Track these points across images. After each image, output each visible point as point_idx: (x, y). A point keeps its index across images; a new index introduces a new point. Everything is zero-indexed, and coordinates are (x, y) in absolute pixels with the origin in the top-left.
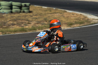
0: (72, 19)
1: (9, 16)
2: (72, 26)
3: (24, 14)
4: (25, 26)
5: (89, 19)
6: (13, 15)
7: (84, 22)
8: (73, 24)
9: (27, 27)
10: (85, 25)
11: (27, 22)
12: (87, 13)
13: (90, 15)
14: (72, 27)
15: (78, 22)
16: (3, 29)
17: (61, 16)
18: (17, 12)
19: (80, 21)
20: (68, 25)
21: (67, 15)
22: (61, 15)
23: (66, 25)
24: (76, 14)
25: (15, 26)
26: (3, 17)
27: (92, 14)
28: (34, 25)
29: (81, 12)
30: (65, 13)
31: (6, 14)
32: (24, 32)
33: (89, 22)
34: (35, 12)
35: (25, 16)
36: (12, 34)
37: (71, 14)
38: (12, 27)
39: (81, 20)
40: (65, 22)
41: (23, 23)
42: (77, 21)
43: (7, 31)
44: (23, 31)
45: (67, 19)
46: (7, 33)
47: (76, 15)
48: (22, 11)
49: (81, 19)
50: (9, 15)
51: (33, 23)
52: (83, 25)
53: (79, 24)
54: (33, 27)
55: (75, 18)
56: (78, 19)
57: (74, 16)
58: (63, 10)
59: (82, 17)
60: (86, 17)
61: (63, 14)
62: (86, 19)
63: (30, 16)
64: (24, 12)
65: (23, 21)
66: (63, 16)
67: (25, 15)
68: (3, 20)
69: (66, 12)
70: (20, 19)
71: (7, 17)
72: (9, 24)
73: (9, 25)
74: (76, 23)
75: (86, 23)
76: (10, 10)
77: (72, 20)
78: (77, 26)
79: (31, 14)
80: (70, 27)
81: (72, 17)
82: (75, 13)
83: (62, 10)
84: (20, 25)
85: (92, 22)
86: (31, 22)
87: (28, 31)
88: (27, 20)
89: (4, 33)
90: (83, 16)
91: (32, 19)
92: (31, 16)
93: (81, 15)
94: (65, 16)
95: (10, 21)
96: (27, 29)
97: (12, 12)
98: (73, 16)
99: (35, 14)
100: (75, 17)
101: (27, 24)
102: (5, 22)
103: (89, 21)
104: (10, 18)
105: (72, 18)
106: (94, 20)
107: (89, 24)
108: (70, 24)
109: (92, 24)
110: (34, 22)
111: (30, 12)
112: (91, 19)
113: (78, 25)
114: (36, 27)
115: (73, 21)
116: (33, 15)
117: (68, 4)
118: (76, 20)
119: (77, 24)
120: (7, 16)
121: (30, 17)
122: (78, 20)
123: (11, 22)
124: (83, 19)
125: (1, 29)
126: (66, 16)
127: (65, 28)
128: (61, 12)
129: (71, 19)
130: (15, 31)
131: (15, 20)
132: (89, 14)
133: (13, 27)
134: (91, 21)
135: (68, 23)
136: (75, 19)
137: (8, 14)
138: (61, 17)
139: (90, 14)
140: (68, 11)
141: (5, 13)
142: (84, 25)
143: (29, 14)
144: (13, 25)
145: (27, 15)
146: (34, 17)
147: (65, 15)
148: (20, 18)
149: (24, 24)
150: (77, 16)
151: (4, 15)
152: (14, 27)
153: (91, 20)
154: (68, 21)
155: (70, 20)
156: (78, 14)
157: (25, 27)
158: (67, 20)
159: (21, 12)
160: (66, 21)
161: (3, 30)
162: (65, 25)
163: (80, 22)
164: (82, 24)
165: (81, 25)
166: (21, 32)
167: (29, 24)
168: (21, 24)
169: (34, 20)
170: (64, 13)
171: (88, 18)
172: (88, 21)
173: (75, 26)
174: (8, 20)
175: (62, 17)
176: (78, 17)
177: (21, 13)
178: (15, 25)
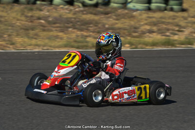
1: (145, 16)
3: (171, 13)
4: (172, 35)
6: (151, 14)
9: (176, 37)
11: (177, 29)
16: (133, 39)
18: (159, 10)
25: (155, 34)
26: (133, 17)
28: (189, 34)
31: (139, 12)
32: (170, 47)
34: (192, 11)
35: (174, 18)
36: (149, 48)
38: (148, 35)
41: (168, 30)
43: (140, 44)
44: (169, 45)
46: (139, 46)
48: (169, 7)
50: (145, 13)
51: (187, 32)
54: (187, 38)
63: (183, 17)
64: (172, 10)
65: (170, 27)
67: (174, 16)
68: (132, 23)
70: (163, 23)
71: (140, 17)
72: (144, 30)
73: (144, 33)
76: (147, 5)
79: (185, 14)
84: (163, 34)
86: (185, 28)
87: (178, 46)
88: (178, 25)
89: (134, 47)
91: (187, 23)
92: (185, 18)
95: (146, 24)
96: (176, 42)
97: (149, 9)
99: (191, 15)
101: (177, 32)
102: (137, 25)
104: (146, 20)
110: (190, 30)
111: (183, 10)
114: (193, 38)
116: (189, 16)
120: (140, 15)
121: (182, 19)
123: (148, 27)
125: (129, 38)
130: (154, 44)
131: (155, 24)
133: (150, 37)
137: (143, 12)
141: (137, 10)
143: (180, 14)
144: (151, 32)
145: (177, 17)
146: (190, 19)
148: (163, 20)
149: (171, 31)
151: (135, 13)
152: (152, 36)
157: (171, 38)
159: (166, 9)
161: (132, 41)
166: (165, 47)
167: (180, 33)
168: (166, 32)
169: (190, 25)
174: (142, 23)
177: (166, 12)
178: (153, 32)
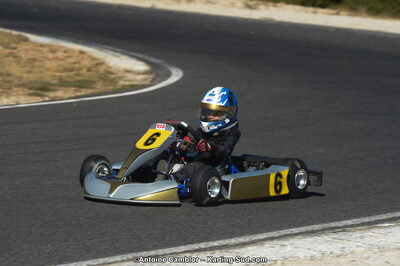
0: (48, 70)
2: (46, 93)
5: (113, 70)
7: (93, 82)
8: (52, 88)
10: (98, 91)
13: (117, 54)
14: (47, 99)
15: (69, 80)
17: (7, 56)
19: (77, 75)
20: (30, 89)
21: (30, 53)
22: (8, 51)
23: (26, 90)
24: (65, 52)
27: (124, 54)
29: (83, 44)
30: (22, 46)
33: (113, 81)
37: (45, 50)
39: (84, 71)
40: (21, 78)
42: (68, 77)
45: (28, 69)
47: (65, 54)
49: (80, 69)
52: (89, 91)
53: (75, 86)
55: (60, 65)
56: (72, 70)
57: (57, 59)
58: (15, 33)
59: (86, 62)
60: (102, 63)
61: (15, 48)
62: (102, 69)
66: (15, 57)
69: (26, 40)
74: (64, 84)
75: (99, 86)
77: (48, 73)
78: (65, 96)
80: (38, 99)
81: (49, 60)
82: (61, 47)
83: (10, 34)
85: (122, 83)
90: (90, 57)
93: (82, 52)
94: (23, 54)
98: (51, 56)
100: (61, 60)
103: (113, 76)
105: (48, 64)
106: (130, 76)
107: (111, 88)
108: (42, 88)
109: (124, 90)
112: (119, 71)
113: (71, 92)
115: (54, 76)
117: (35, 10)
118: (64, 74)
119: (65, 86)
122: (71, 73)
124: (89, 70)
126: (24, 58)
127: (21, 101)
128: (6, 40)
129: (43, 67)
132: (112, 52)
134: (120, 78)
135: (31, 82)
136: (61, 68)
138: (7, 59)
139: (116, 51)
140: (32, 37)
142: (93, 91)
147: (23, 51)
150: (68, 57)
153: (120, 74)
154: (33, 77)
155: (41, 72)
156: (73, 51)
158: (30, 72)
160: (25, 75)
162: (21, 91)
163: (79, 81)
164: (85, 88)
165: (83, 93)
170: (17, 43)
171: (109, 67)
172: (108, 77)
173: (60, 94)
175: (11, 58)
176: (72, 60)
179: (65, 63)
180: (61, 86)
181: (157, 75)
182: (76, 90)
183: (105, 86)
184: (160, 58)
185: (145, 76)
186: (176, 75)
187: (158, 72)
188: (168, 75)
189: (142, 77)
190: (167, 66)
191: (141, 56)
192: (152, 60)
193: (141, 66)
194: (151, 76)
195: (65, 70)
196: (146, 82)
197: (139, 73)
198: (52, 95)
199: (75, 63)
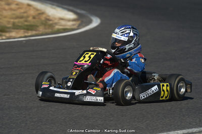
0: (5, 17)
2: (4, 34)
5: (51, 18)
7: (38, 26)
8: (8, 30)
10: (41, 32)
12: (46, 3)
13: (54, 7)
14: (4, 38)
15: (20, 24)
19: (26, 21)
24: (17, 4)
27: (59, 7)
33: (51, 26)
37: (3, 3)
39: (30, 19)
42: (19, 22)
47: (17, 6)
49: (28, 17)
52: (34, 33)
53: (24, 29)
55: (14, 14)
56: (22, 17)
57: (11, 9)
59: (32, 12)
60: (43, 13)
62: (43, 17)
74: (16, 27)
75: (41, 29)
77: (6, 19)
78: (16, 36)
81: (5, 10)
85: (57, 27)
90: (34, 8)
93: (29, 5)
98: (7, 7)
100: (14, 10)
103: (51, 22)
105: (5, 13)
106: (63, 22)
107: (50, 30)
109: (59, 31)
112: (55, 19)
113: (21, 33)
115: (9, 22)
118: (16, 21)
119: (17, 29)
122: (22, 20)
124: (34, 18)
132: (50, 5)
134: (56, 24)
136: (14, 16)
139: (53, 5)
142: (37, 32)
153: (56, 21)
156: (23, 4)
163: (27, 26)
164: (32, 30)
165: (29, 34)
171: (49, 16)
172: (48, 22)
173: (13, 34)
176: (22, 11)
179: (18, 13)
180: (14, 29)
181: (82, 22)
182: (25, 32)
183: (45, 29)
184: (84, 10)
185: (74, 23)
186: (96, 22)
187: (83, 20)
188: (90, 22)
189: (71, 23)
190: (89, 15)
191: (71, 8)
192: (79, 11)
193: (71, 16)
194: (78, 23)
195: (17, 17)
196: (75, 27)
197: (69, 20)
198: (7, 35)
199: (24, 13)
